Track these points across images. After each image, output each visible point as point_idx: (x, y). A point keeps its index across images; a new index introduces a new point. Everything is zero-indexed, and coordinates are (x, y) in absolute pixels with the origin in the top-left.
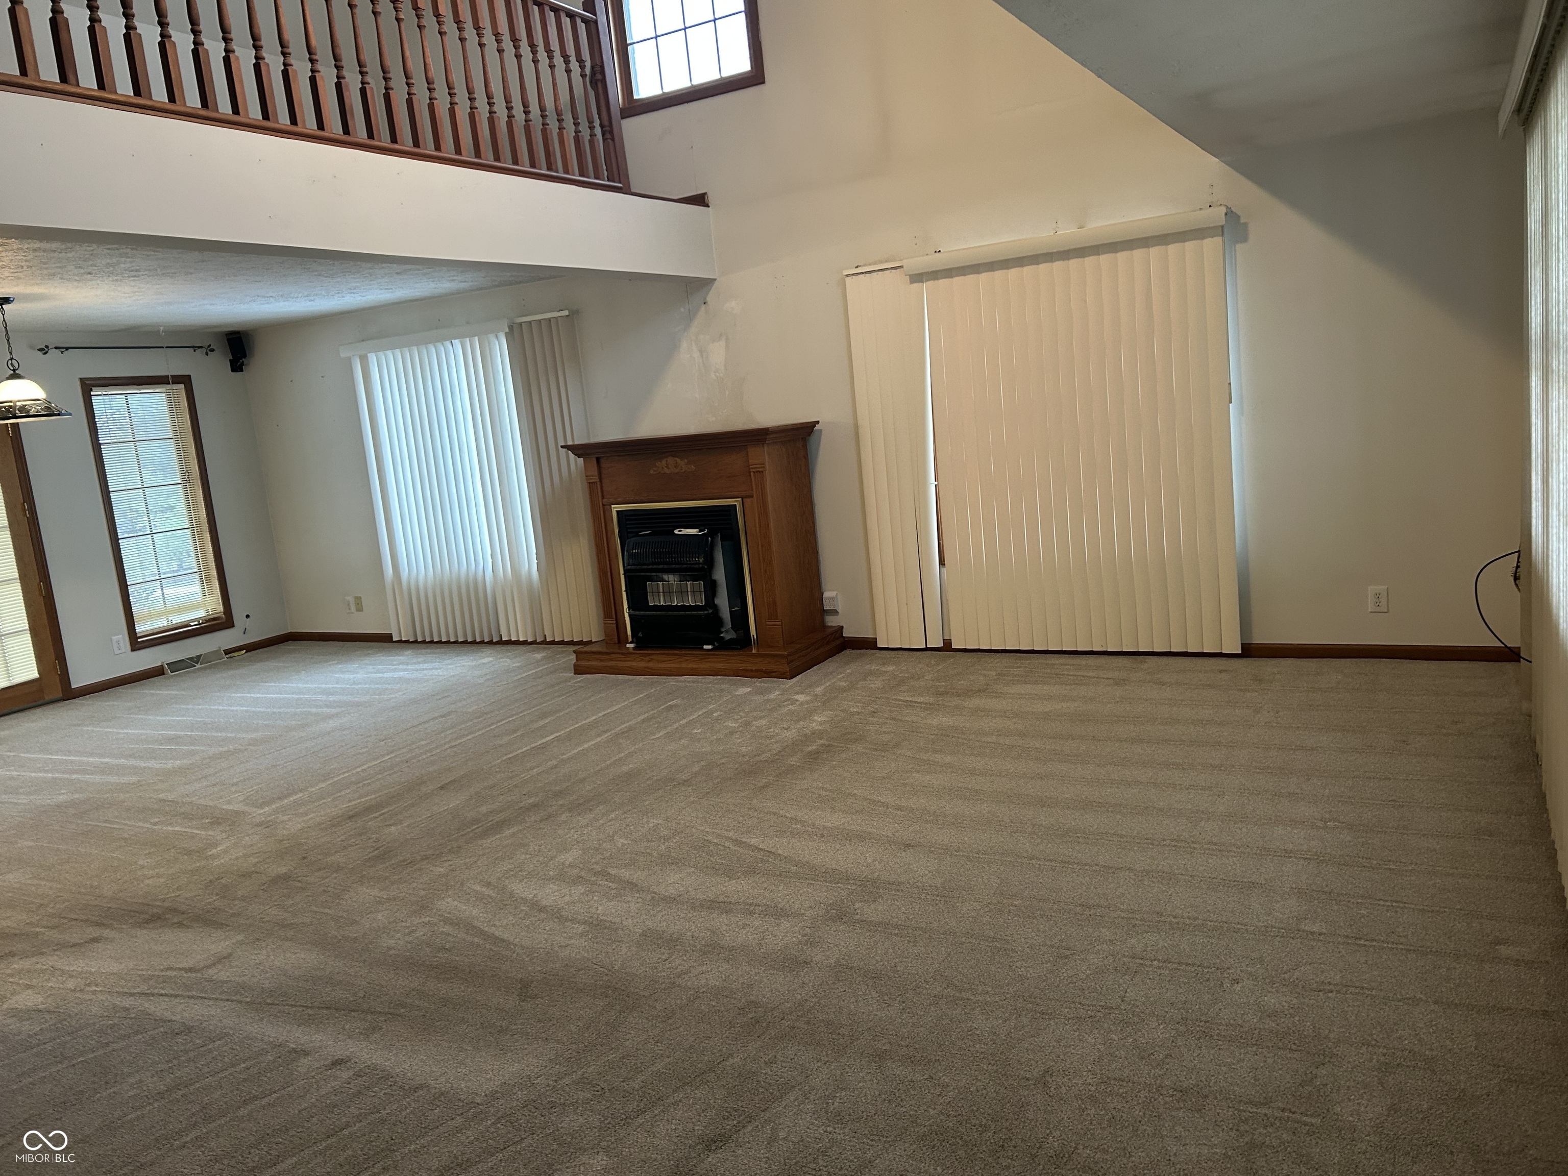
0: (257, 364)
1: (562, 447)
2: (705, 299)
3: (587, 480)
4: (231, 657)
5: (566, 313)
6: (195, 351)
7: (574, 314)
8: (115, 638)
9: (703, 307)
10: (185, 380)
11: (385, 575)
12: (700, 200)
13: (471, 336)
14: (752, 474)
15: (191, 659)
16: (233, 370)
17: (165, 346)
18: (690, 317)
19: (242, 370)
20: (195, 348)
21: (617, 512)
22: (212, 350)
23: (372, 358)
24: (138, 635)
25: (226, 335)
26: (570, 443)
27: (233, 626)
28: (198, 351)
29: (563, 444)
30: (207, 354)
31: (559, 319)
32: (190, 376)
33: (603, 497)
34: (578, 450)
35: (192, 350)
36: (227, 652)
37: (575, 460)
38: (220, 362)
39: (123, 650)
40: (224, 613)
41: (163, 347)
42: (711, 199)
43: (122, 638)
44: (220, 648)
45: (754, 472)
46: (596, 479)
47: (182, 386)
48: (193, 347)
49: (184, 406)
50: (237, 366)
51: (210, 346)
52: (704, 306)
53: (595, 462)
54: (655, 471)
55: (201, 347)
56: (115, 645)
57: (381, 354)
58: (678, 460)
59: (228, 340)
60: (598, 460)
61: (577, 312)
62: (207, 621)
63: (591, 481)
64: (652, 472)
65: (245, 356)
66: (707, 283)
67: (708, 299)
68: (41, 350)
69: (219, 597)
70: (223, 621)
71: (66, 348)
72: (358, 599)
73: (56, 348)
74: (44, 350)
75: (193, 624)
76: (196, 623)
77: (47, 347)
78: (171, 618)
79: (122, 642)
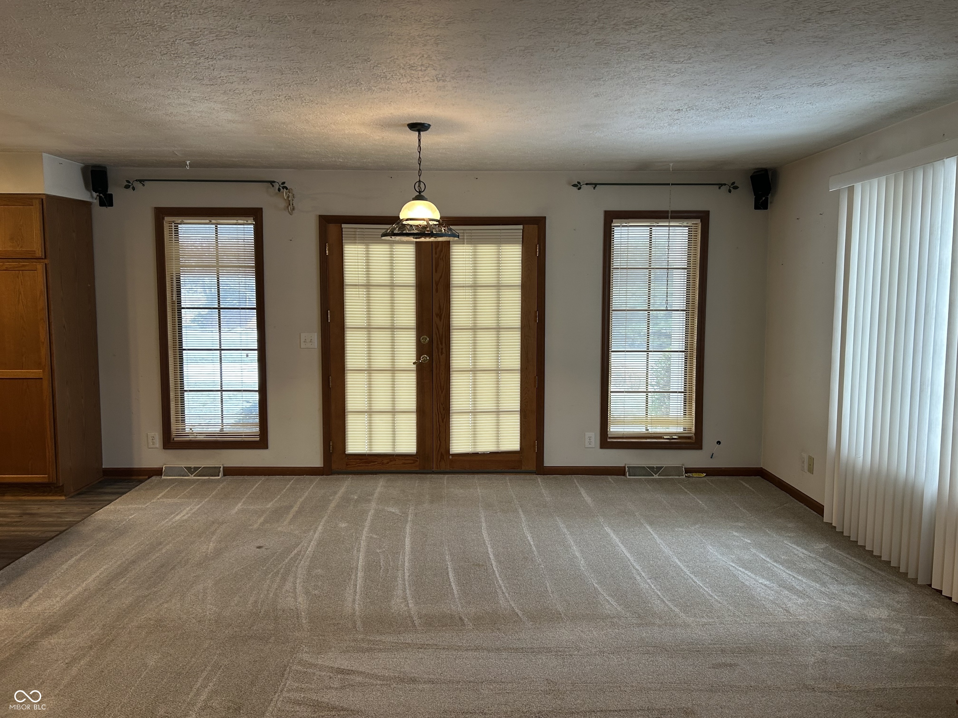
4: (689, 477)
6: (720, 188)
8: (588, 434)
10: (703, 216)
15: (652, 468)
16: (756, 207)
19: (766, 208)
20: (721, 185)
22: (736, 188)
23: (858, 189)
24: (609, 436)
25: (753, 172)
27: (701, 448)
28: (723, 188)
30: (730, 191)
32: (709, 212)
35: (717, 187)
36: (688, 471)
38: (744, 198)
39: (593, 445)
40: (696, 434)
43: (594, 436)
44: (683, 465)
47: (699, 221)
48: (719, 184)
49: (698, 240)
50: (761, 204)
51: (733, 183)
55: (725, 184)
56: (587, 440)
59: (753, 177)
62: (680, 438)
65: (768, 193)
68: (574, 186)
69: (694, 419)
70: (693, 441)
71: (596, 185)
72: (811, 460)
73: (587, 184)
74: (578, 186)
75: (665, 437)
76: (668, 437)
77: (579, 183)
78: (648, 428)
79: (593, 440)
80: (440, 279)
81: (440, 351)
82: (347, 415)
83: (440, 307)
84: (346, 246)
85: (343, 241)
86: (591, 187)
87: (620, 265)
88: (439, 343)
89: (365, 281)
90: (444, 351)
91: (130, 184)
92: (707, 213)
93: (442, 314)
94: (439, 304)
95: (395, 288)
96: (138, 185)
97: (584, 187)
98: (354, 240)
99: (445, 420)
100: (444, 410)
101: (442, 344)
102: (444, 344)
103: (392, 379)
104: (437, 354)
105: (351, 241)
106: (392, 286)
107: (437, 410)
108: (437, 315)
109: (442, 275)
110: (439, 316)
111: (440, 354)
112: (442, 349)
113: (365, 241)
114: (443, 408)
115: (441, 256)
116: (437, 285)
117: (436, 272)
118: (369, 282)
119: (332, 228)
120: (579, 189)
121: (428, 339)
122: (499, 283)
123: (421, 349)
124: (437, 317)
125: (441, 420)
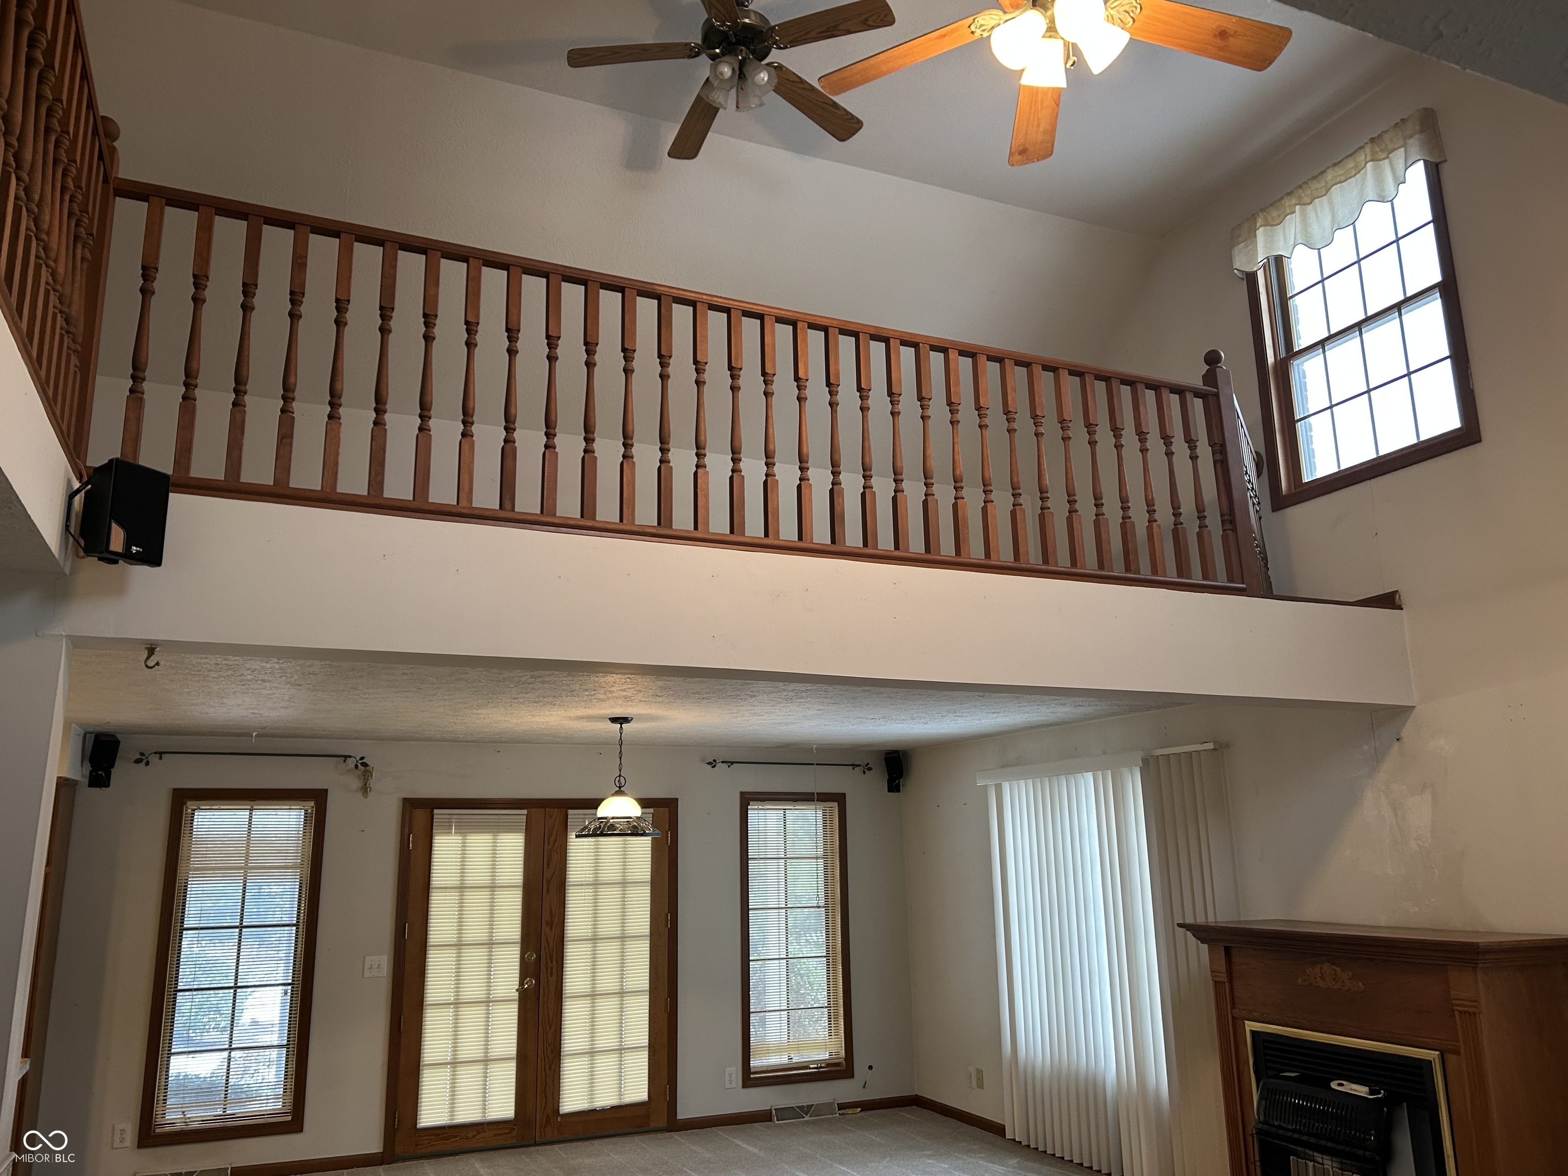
0: (913, 784)
1: (1179, 925)
2: (1399, 734)
3: (1212, 976)
4: (843, 1114)
5: (1210, 746)
6: (853, 769)
7: (1221, 748)
8: (728, 1070)
9: (1396, 745)
10: (839, 799)
11: (1003, 1051)
12: (1389, 601)
13: (1103, 769)
14: (1456, 1012)
15: (802, 1108)
16: (890, 790)
17: (815, 762)
18: (1377, 758)
19: (898, 791)
20: (854, 766)
21: (1253, 1032)
22: (870, 769)
23: (1006, 787)
24: (752, 1070)
25: (886, 754)
26: (1189, 920)
27: (852, 1076)
28: (857, 769)
29: (1181, 922)
30: (864, 773)
31: (1201, 752)
32: (845, 794)
33: (1233, 1007)
34: (1203, 933)
35: (851, 767)
36: (841, 1107)
37: (1197, 945)
38: (878, 780)
39: (734, 1084)
40: (846, 1059)
41: (813, 764)
42: (1405, 598)
43: (735, 1072)
44: (835, 1100)
45: (1460, 1012)
46: (1223, 978)
47: (836, 804)
48: (852, 765)
49: (836, 825)
50: (894, 786)
51: (868, 764)
52: (1397, 743)
53: (1223, 952)
54: (1304, 981)
55: (859, 765)
56: (728, 1078)
57: (1015, 783)
58: (1338, 970)
59: (886, 759)
60: (1227, 950)
61: (1227, 745)
62: (828, 1065)
63: (1217, 979)
64: (1300, 981)
65: (900, 776)
66: (1400, 713)
67: (1402, 734)
68: (709, 763)
69: (843, 1039)
70: (843, 1068)
71: (732, 763)
72: (980, 1072)
73: (723, 762)
74: (713, 764)
75: (811, 1066)
76: (816, 1066)
77: (715, 761)
78: (792, 1056)
79: (733, 1078)
80: (552, 876)
81: (549, 970)
82: (423, 1070)
83: (551, 911)
84: (436, 838)
85: (434, 831)
86: (725, 765)
87: (759, 855)
88: (549, 960)
89: (458, 883)
90: (554, 971)
91: (144, 758)
92: (843, 795)
93: (553, 922)
94: (551, 909)
95: (496, 889)
96: (154, 759)
97: (719, 765)
98: (447, 830)
99: (553, 1067)
100: (552, 1053)
101: (552, 962)
102: (554, 962)
103: (486, 1014)
104: (545, 976)
105: (444, 831)
106: (493, 887)
107: (544, 1053)
108: (547, 923)
109: (554, 872)
110: (550, 924)
111: (549, 975)
112: (552, 968)
113: (462, 831)
114: (552, 1049)
115: (555, 847)
116: (549, 883)
117: (548, 867)
118: (463, 884)
119: (420, 815)
120: (713, 767)
121: (535, 955)
122: (625, 879)
123: (526, 970)
124: (547, 925)
125: (547, 1067)
